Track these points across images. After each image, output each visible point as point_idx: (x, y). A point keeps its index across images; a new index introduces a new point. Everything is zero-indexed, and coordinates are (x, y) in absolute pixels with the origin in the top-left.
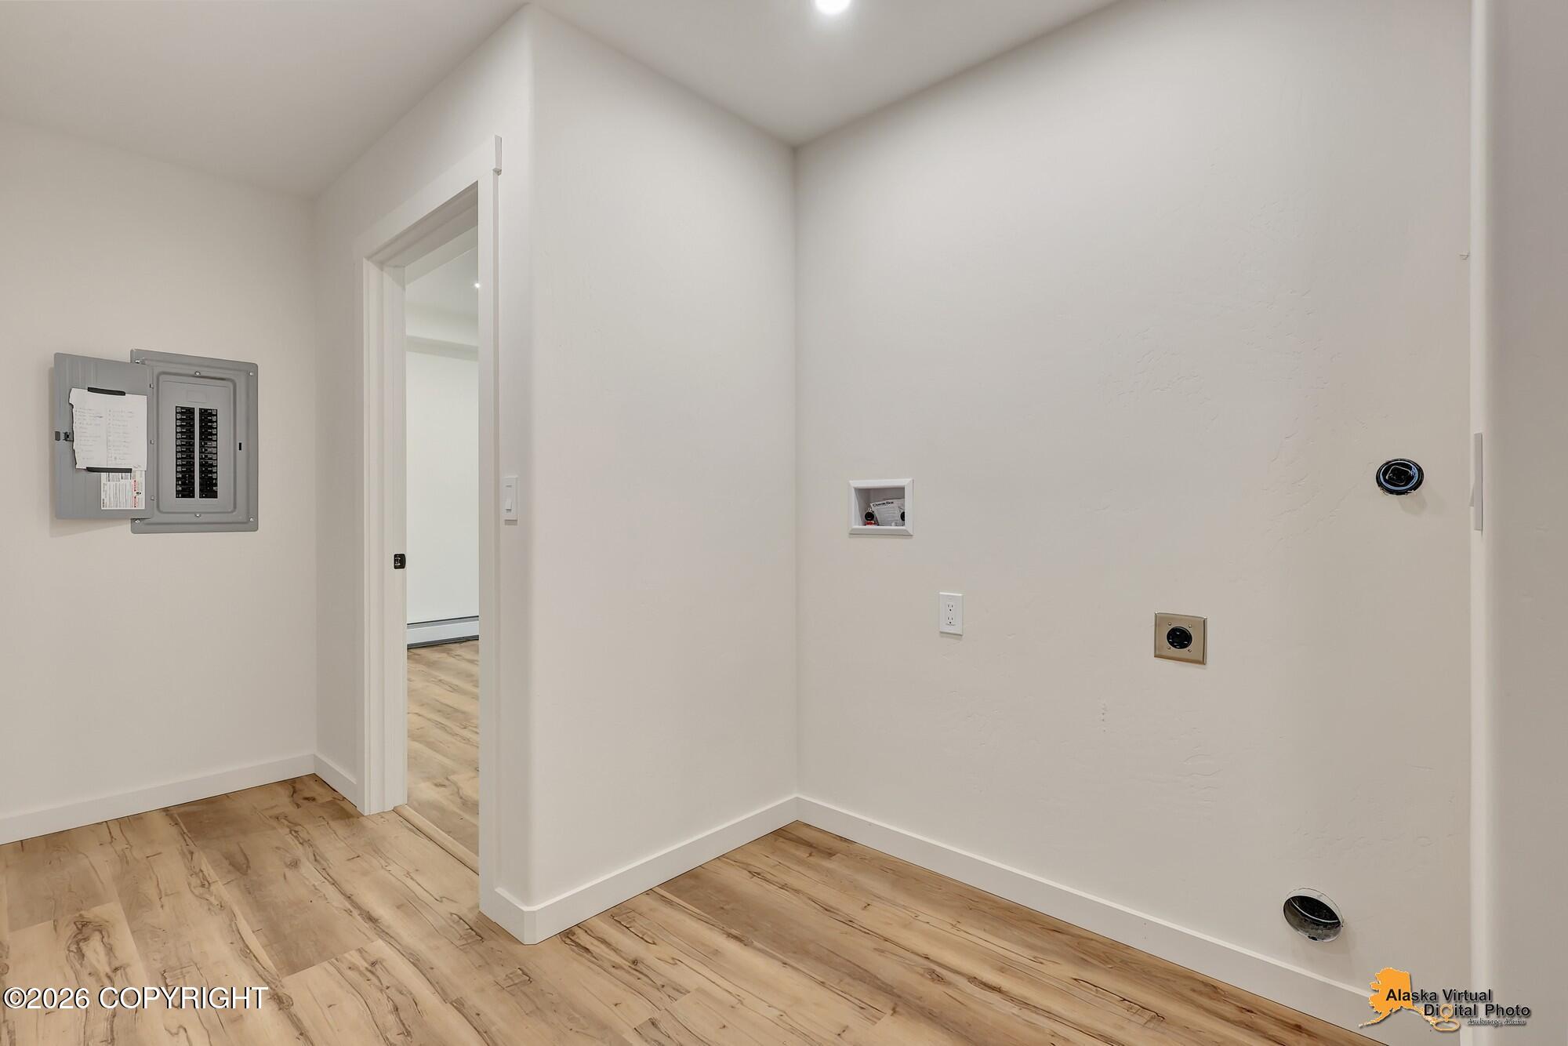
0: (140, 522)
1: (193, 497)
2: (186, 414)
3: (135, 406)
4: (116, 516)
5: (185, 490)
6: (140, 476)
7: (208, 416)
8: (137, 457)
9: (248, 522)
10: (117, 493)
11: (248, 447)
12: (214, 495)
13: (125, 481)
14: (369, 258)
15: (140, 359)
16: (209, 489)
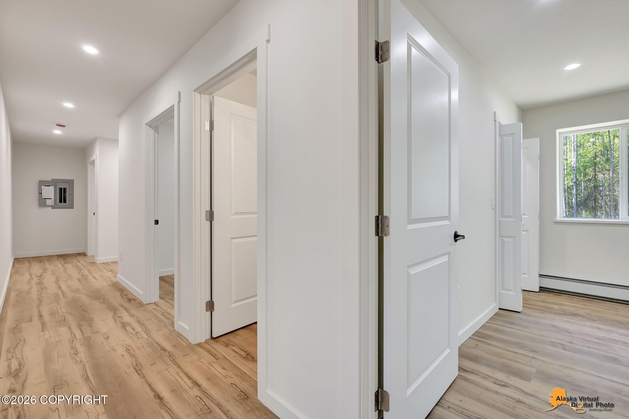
0: (53, 207)
1: (62, 203)
2: (61, 189)
3: (52, 188)
4: (49, 206)
5: (61, 202)
6: (53, 200)
7: (65, 189)
8: (52, 196)
9: (72, 207)
10: (49, 202)
11: (72, 194)
12: (66, 202)
13: (50, 200)
14: (89, 163)
15: (53, 180)
16: (65, 202)
